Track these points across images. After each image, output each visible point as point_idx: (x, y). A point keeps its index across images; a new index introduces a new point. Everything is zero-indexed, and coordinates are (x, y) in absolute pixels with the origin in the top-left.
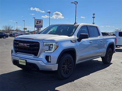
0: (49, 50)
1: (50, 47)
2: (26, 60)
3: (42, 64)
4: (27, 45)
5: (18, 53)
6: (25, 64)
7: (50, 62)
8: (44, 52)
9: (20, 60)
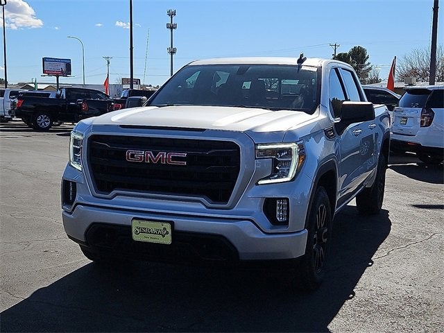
0: (275, 173)
1: (275, 163)
2: (172, 223)
3: (255, 236)
4: (174, 158)
5: (114, 192)
6: (168, 240)
7: (286, 223)
8: (257, 184)
9: (135, 224)
